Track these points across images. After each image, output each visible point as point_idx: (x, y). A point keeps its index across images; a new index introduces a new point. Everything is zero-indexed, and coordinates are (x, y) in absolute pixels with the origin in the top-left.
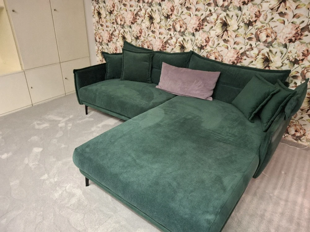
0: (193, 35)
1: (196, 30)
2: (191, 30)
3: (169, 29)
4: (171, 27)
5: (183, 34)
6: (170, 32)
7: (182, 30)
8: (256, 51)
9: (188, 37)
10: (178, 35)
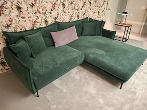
0: (51, 13)
1: (52, 10)
2: (49, 11)
3: (35, 13)
4: (37, 11)
5: (45, 14)
6: (36, 15)
7: (44, 12)
9: (48, 15)
10: (42, 15)
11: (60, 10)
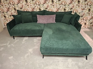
7: (39, 4)
8: (62, 7)
9: (41, 6)
11: (49, 4)
